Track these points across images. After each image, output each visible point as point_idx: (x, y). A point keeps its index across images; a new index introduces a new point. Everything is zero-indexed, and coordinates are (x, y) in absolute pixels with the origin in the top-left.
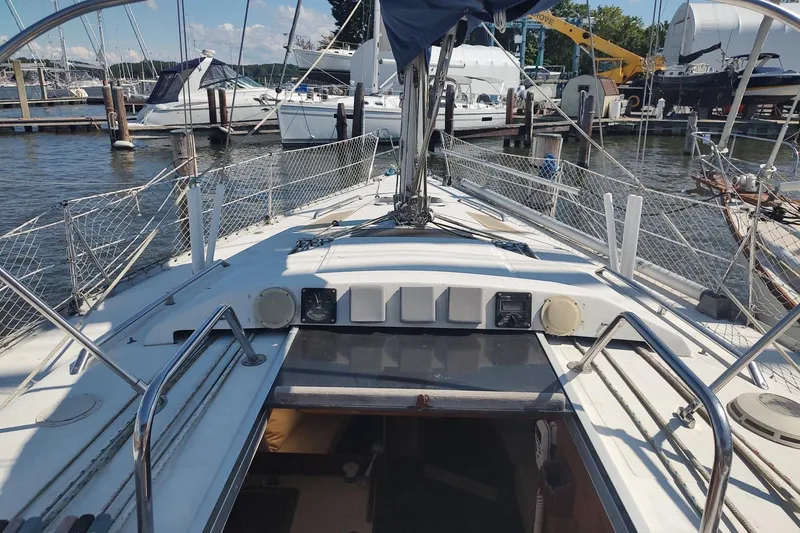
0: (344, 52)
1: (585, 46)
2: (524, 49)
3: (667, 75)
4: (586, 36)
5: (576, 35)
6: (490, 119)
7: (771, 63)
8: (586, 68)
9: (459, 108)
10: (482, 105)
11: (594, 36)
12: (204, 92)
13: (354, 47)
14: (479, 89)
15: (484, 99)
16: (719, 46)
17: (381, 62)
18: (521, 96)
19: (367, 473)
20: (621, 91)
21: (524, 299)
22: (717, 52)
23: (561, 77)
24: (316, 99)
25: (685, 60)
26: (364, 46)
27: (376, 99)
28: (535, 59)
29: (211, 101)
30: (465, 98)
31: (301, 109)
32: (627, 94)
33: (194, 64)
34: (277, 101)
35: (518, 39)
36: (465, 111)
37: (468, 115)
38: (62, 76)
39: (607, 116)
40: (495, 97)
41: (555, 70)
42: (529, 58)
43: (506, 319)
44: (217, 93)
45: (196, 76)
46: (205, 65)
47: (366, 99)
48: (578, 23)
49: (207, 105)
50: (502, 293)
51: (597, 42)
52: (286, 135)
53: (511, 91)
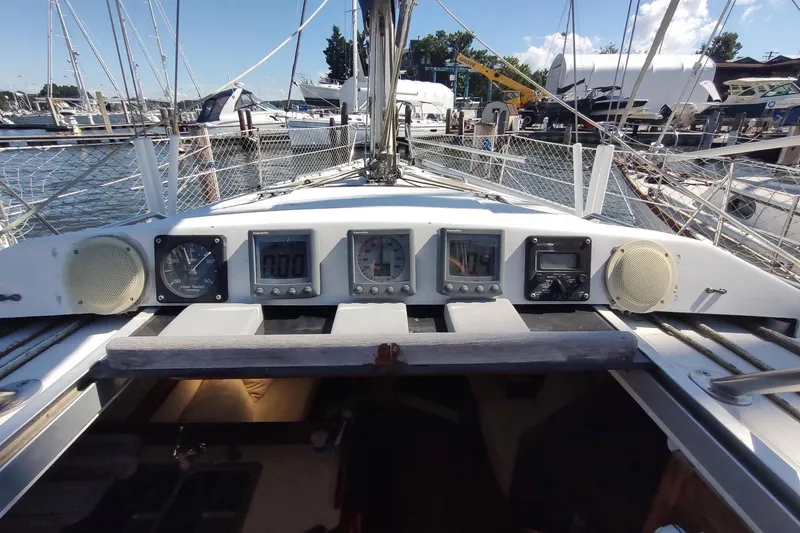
0: (336, 87)
1: (497, 82)
2: (456, 85)
3: (549, 101)
4: (496, 75)
5: (490, 76)
6: (435, 131)
7: (616, 93)
8: (498, 96)
9: (414, 123)
10: (430, 121)
11: (502, 76)
12: (237, 113)
13: (341, 83)
14: (428, 109)
15: (431, 116)
16: (583, 81)
17: (359, 90)
18: (455, 116)
19: (337, 442)
20: (520, 113)
21: (577, 249)
22: (583, 85)
23: (480, 105)
24: (317, 116)
25: (561, 91)
26: (349, 81)
27: (357, 116)
28: (463, 93)
29: (241, 120)
30: (418, 116)
31: (305, 124)
32: (523, 115)
33: (228, 93)
34: (287, 118)
35: (452, 78)
36: (419, 125)
37: (421, 127)
38: (141, 108)
39: (511, 129)
40: (438, 116)
41: (476, 100)
42: (458, 92)
43: (546, 286)
44: (245, 114)
45: (231, 102)
46: (237, 93)
47: (350, 116)
48: (491, 68)
49: (239, 124)
50: (539, 238)
51: (504, 80)
52: (294, 142)
53: (449, 111)
